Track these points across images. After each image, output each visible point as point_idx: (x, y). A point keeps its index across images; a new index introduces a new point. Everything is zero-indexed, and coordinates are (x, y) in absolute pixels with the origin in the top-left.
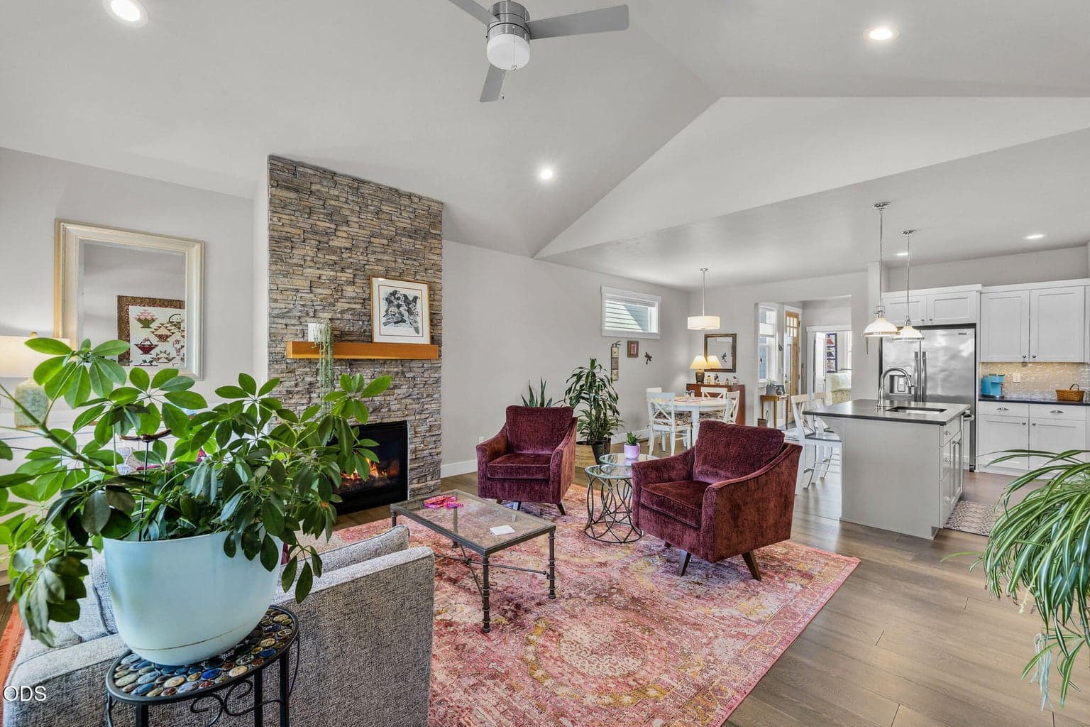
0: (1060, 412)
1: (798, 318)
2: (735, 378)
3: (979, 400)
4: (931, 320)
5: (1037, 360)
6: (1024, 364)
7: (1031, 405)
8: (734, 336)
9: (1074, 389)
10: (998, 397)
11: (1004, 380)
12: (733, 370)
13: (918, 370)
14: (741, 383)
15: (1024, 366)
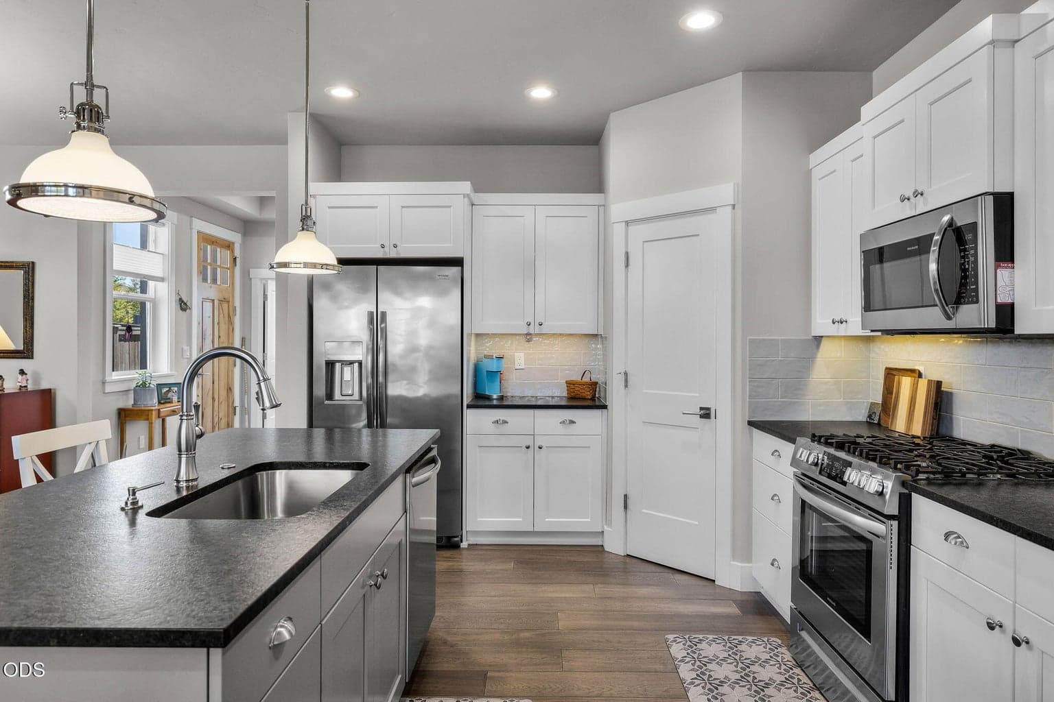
0: (572, 422)
1: (233, 252)
2: (22, 372)
3: (469, 407)
4: (395, 246)
5: (544, 330)
6: (528, 337)
7: (538, 412)
8: (29, 270)
9: (586, 379)
10: (495, 397)
11: (504, 365)
12: (27, 352)
13: (375, 351)
14: (45, 385)
15: (529, 341)
